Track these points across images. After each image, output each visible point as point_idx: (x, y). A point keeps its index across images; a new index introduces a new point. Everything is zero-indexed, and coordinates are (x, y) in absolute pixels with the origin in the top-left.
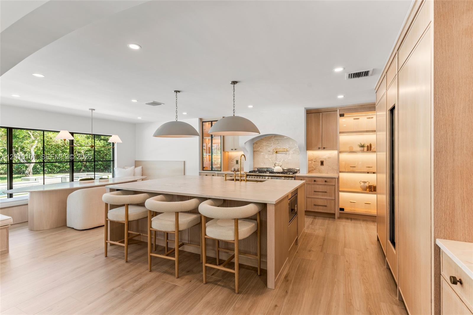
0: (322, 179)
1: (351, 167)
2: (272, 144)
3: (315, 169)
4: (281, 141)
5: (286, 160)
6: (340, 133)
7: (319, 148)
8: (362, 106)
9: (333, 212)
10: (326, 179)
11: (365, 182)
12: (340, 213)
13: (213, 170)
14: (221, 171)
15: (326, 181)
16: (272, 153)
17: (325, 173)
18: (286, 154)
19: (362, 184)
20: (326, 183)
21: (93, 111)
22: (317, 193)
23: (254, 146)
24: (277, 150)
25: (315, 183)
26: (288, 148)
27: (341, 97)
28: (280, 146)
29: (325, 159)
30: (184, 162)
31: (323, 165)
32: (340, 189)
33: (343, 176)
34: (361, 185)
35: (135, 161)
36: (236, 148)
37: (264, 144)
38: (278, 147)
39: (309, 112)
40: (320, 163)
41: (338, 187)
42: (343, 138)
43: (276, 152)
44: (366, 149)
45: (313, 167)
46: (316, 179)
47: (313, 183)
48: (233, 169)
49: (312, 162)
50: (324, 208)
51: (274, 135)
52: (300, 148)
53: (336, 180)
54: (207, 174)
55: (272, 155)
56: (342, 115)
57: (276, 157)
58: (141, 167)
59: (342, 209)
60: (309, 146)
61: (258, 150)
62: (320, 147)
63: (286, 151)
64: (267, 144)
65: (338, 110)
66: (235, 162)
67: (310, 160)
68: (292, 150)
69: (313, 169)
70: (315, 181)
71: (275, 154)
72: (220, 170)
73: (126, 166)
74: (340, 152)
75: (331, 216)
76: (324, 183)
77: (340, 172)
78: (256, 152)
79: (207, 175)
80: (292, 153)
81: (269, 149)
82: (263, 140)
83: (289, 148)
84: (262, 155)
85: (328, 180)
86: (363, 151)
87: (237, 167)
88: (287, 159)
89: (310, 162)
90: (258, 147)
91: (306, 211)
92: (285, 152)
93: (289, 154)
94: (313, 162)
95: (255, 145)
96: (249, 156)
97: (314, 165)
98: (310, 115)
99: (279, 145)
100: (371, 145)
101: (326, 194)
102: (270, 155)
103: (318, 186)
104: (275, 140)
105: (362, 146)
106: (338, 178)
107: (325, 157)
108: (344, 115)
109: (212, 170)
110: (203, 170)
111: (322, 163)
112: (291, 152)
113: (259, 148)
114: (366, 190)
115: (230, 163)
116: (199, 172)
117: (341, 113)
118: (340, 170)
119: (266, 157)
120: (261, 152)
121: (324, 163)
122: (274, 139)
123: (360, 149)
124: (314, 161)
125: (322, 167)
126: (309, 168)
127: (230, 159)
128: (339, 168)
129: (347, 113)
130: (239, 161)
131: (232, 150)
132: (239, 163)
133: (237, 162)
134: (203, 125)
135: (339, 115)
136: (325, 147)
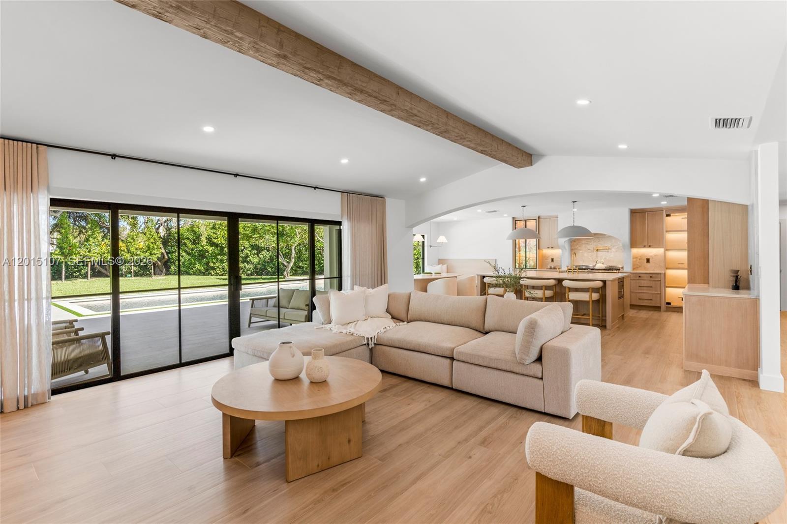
0: (648, 275)
2: (592, 242)
3: (640, 266)
4: (602, 239)
5: (607, 258)
6: (667, 231)
7: (644, 246)
9: (659, 305)
10: (651, 275)
12: (667, 307)
13: (526, 268)
14: (536, 268)
15: (651, 277)
16: (592, 251)
17: (651, 269)
18: (608, 252)
20: (652, 279)
22: (642, 288)
24: (598, 248)
25: (640, 278)
26: (610, 246)
27: (664, 203)
28: (601, 245)
29: (652, 256)
30: (496, 260)
32: (666, 285)
33: (670, 273)
35: (439, 259)
36: (552, 246)
37: (583, 242)
38: (599, 245)
39: (633, 212)
40: (645, 261)
41: (665, 283)
42: (670, 236)
43: (597, 250)
45: (638, 265)
46: (640, 275)
47: (638, 278)
48: (549, 267)
50: (650, 301)
52: (624, 246)
53: (663, 276)
55: (593, 253)
56: (668, 215)
57: (597, 255)
58: (446, 265)
59: (669, 304)
60: (633, 244)
61: (576, 248)
63: (607, 249)
64: (586, 242)
65: (664, 211)
66: (550, 260)
67: (635, 258)
68: (614, 248)
70: (640, 277)
71: (595, 252)
74: (667, 250)
75: (658, 308)
76: (649, 278)
77: (667, 269)
78: (575, 250)
80: (615, 251)
81: (589, 247)
84: (581, 252)
85: (654, 276)
87: (552, 265)
88: (609, 257)
89: (635, 260)
91: (630, 305)
93: (611, 252)
94: (638, 260)
95: (573, 243)
96: (567, 253)
97: (639, 263)
98: (634, 214)
99: (600, 243)
101: (651, 288)
102: (591, 253)
103: (643, 282)
104: (594, 238)
106: (665, 274)
107: (651, 255)
108: (670, 215)
110: (516, 268)
111: (648, 260)
112: (613, 250)
113: (578, 246)
115: (544, 261)
117: (667, 213)
118: (667, 267)
119: (585, 255)
120: (579, 250)
121: (650, 261)
124: (639, 258)
125: (648, 264)
126: (634, 265)
127: (545, 257)
128: (665, 265)
129: (673, 213)
130: (554, 259)
131: (548, 248)
132: (554, 261)
133: (552, 260)
134: (515, 223)
135: (665, 215)
136: (651, 245)
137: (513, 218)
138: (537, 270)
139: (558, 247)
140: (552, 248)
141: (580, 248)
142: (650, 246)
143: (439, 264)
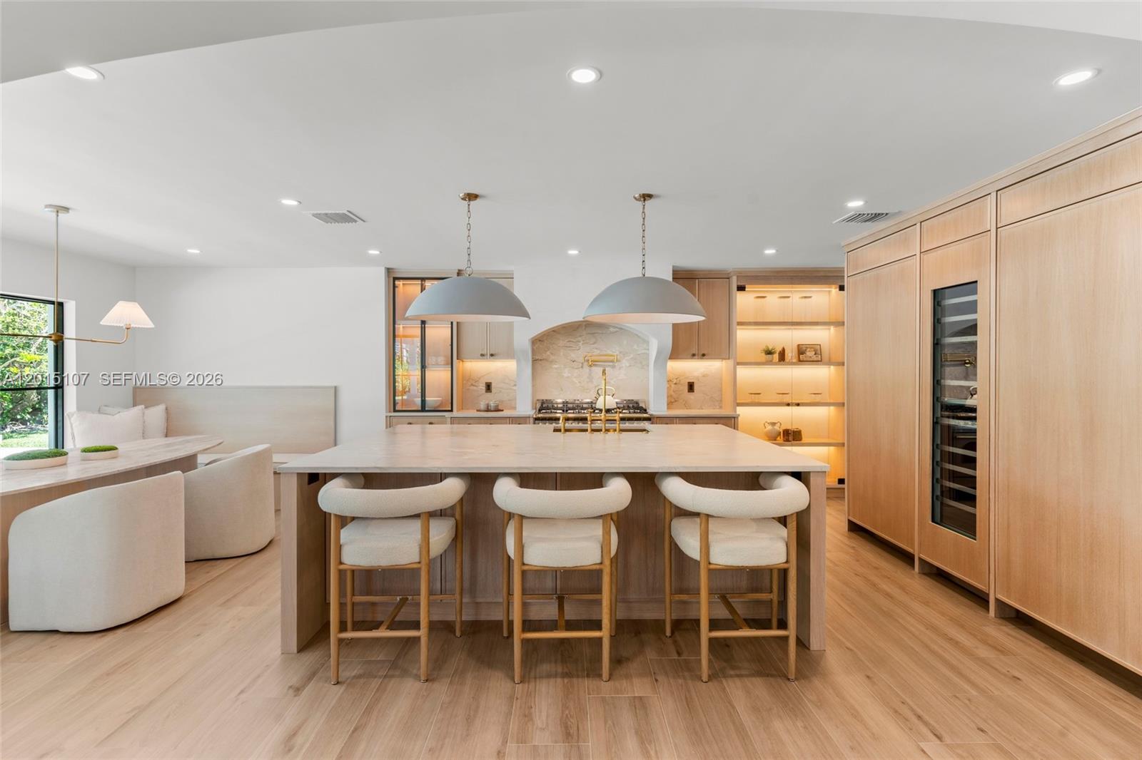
1: (752, 394)
2: (580, 344)
3: (676, 401)
4: (601, 338)
5: (612, 382)
6: (740, 324)
7: (694, 355)
8: (778, 272)
11: (774, 424)
13: (426, 409)
14: (452, 411)
16: (581, 365)
17: (696, 405)
18: (613, 367)
19: (769, 427)
21: (62, 215)
23: (535, 348)
24: (593, 359)
26: (618, 353)
27: (770, 252)
28: (599, 350)
29: (698, 378)
30: (336, 387)
31: (693, 392)
33: (746, 413)
34: (767, 429)
35: (135, 389)
36: (493, 353)
37: (561, 343)
38: (595, 350)
40: (686, 388)
42: (743, 336)
43: (591, 362)
44: (776, 357)
45: (672, 396)
48: (483, 406)
49: (670, 386)
51: (584, 323)
52: (657, 354)
54: (411, 421)
55: (581, 369)
56: (741, 288)
57: (590, 374)
58: (161, 408)
60: (674, 350)
61: (544, 356)
62: (694, 352)
63: (613, 361)
64: (568, 344)
65: (735, 278)
66: (483, 387)
67: (671, 381)
68: (626, 358)
69: (673, 401)
71: (586, 369)
72: (450, 409)
73: (106, 406)
74: (738, 364)
77: (739, 405)
78: (540, 362)
79: (431, 423)
80: (628, 365)
81: (573, 355)
82: (559, 333)
83: (620, 353)
84: (556, 369)
86: (770, 363)
87: (491, 399)
88: (615, 379)
90: (546, 351)
92: (611, 364)
93: (620, 368)
94: (673, 386)
95: (536, 346)
96: (525, 370)
97: (674, 392)
99: (595, 345)
100: (784, 350)
102: (576, 371)
104: (587, 334)
105: (769, 352)
106: (735, 417)
107: (696, 374)
108: (745, 288)
109: (423, 409)
110: (395, 411)
111: (691, 387)
112: (625, 363)
113: (548, 353)
114: (775, 440)
115: (468, 389)
116: (386, 417)
117: (739, 284)
118: (738, 401)
119: (566, 375)
120: (552, 362)
121: (696, 387)
122: (584, 332)
123: (764, 357)
124: (676, 384)
125: (691, 396)
126: (669, 397)
127: (469, 380)
128: (735, 398)
129: (750, 284)
130: (493, 385)
131: (482, 355)
132: (493, 389)
133: (489, 387)
134: (394, 287)
135: (735, 288)
136: (705, 352)
137: (389, 271)
138: (455, 414)
139: (509, 354)
140: (492, 355)
141: (552, 357)
142: (704, 355)
143: (135, 405)
